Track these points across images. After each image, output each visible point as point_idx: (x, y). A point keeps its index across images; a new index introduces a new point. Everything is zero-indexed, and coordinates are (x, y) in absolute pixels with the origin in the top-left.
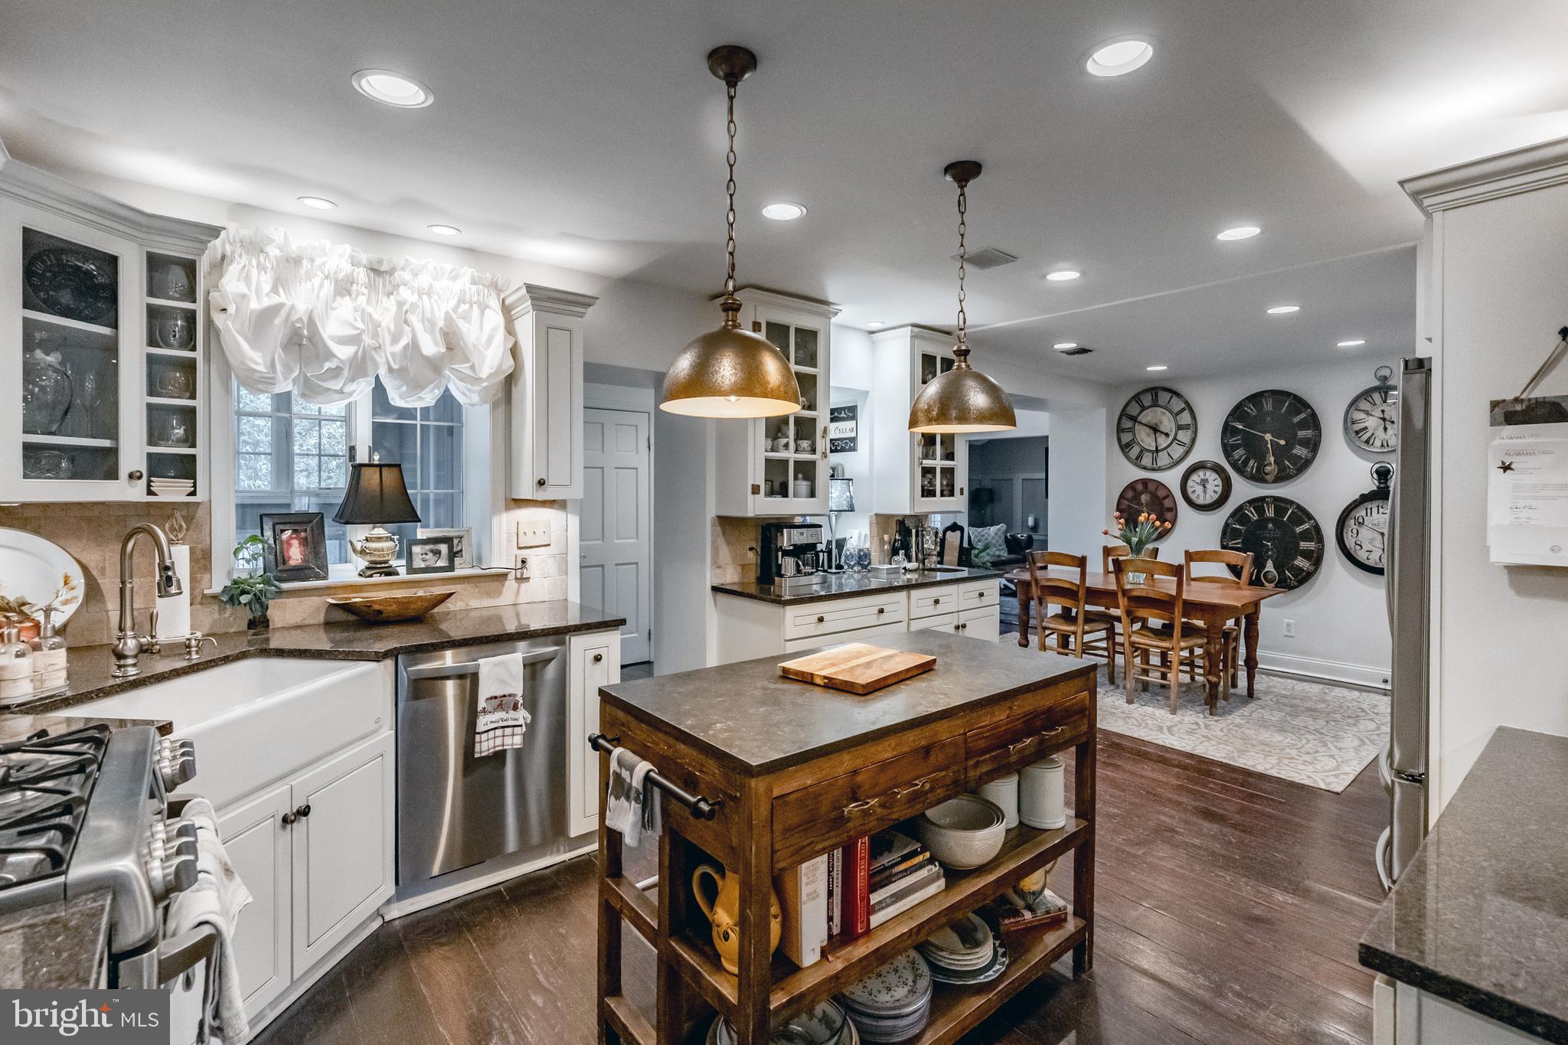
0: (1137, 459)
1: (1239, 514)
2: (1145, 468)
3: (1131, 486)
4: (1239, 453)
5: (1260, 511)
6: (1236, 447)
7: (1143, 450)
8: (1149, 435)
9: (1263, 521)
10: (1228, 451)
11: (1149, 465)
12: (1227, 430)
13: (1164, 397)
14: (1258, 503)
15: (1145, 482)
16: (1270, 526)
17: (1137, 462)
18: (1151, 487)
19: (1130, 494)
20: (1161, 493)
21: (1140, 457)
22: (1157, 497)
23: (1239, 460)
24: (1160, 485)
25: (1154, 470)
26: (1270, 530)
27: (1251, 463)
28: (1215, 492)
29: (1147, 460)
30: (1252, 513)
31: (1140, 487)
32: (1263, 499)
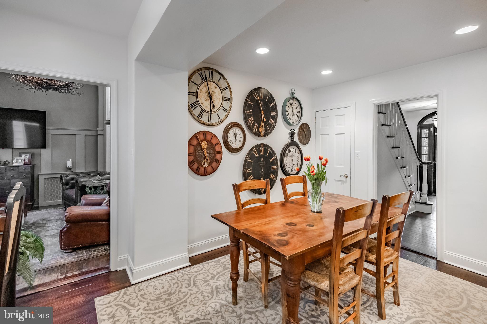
0: (199, 116)
1: (250, 154)
2: (204, 124)
3: (195, 136)
4: (251, 119)
5: (259, 151)
6: (250, 116)
7: (203, 110)
8: (206, 100)
9: (260, 156)
10: (246, 117)
11: (206, 122)
12: (246, 106)
13: (216, 77)
14: (258, 147)
15: (205, 133)
16: (262, 159)
17: (198, 119)
18: (209, 137)
19: (195, 142)
20: (214, 141)
21: (200, 115)
22: (212, 144)
23: (251, 123)
24: (213, 136)
25: (209, 125)
26: (262, 162)
27: (256, 125)
28: (240, 141)
29: (205, 118)
30: (256, 154)
31: (201, 137)
32: (259, 145)
